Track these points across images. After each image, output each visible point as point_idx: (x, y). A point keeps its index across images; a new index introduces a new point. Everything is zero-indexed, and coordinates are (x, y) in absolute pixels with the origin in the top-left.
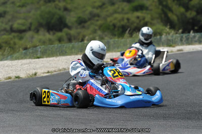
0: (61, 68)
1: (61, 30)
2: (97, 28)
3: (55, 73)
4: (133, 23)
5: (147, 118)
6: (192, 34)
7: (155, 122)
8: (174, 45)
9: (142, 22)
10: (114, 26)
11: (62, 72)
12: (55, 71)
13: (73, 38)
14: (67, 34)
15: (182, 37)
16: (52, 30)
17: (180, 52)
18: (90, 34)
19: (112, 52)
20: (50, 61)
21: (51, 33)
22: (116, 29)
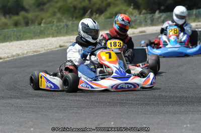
0: (14, 54)
1: (17, 14)
2: (56, 10)
3: (8, 59)
4: (95, 4)
5: (102, 105)
6: (157, 14)
7: (110, 109)
8: (136, 26)
9: (104, 4)
10: (75, 7)
11: (15, 57)
12: (8, 57)
13: (30, 22)
14: (25, 18)
15: (146, 18)
16: (8, 13)
17: (142, 34)
18: (49, 17)
19: (70, 35)
20: (3, 46)
21: (8, 16)
22: (77, 11)
